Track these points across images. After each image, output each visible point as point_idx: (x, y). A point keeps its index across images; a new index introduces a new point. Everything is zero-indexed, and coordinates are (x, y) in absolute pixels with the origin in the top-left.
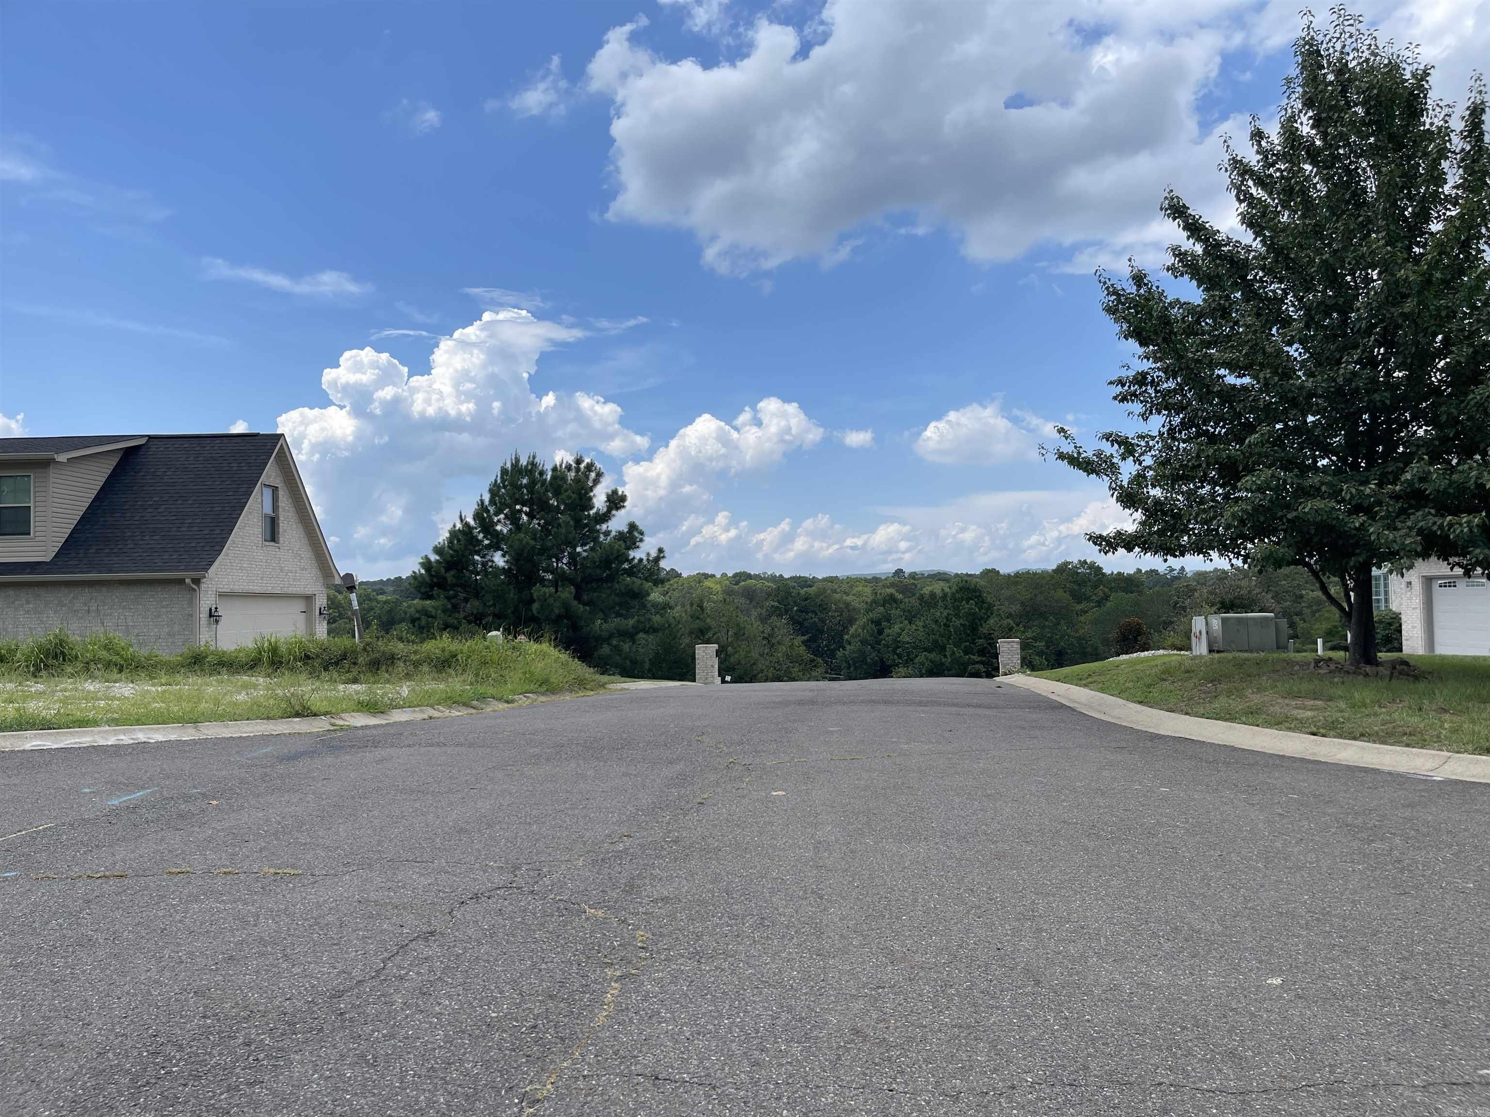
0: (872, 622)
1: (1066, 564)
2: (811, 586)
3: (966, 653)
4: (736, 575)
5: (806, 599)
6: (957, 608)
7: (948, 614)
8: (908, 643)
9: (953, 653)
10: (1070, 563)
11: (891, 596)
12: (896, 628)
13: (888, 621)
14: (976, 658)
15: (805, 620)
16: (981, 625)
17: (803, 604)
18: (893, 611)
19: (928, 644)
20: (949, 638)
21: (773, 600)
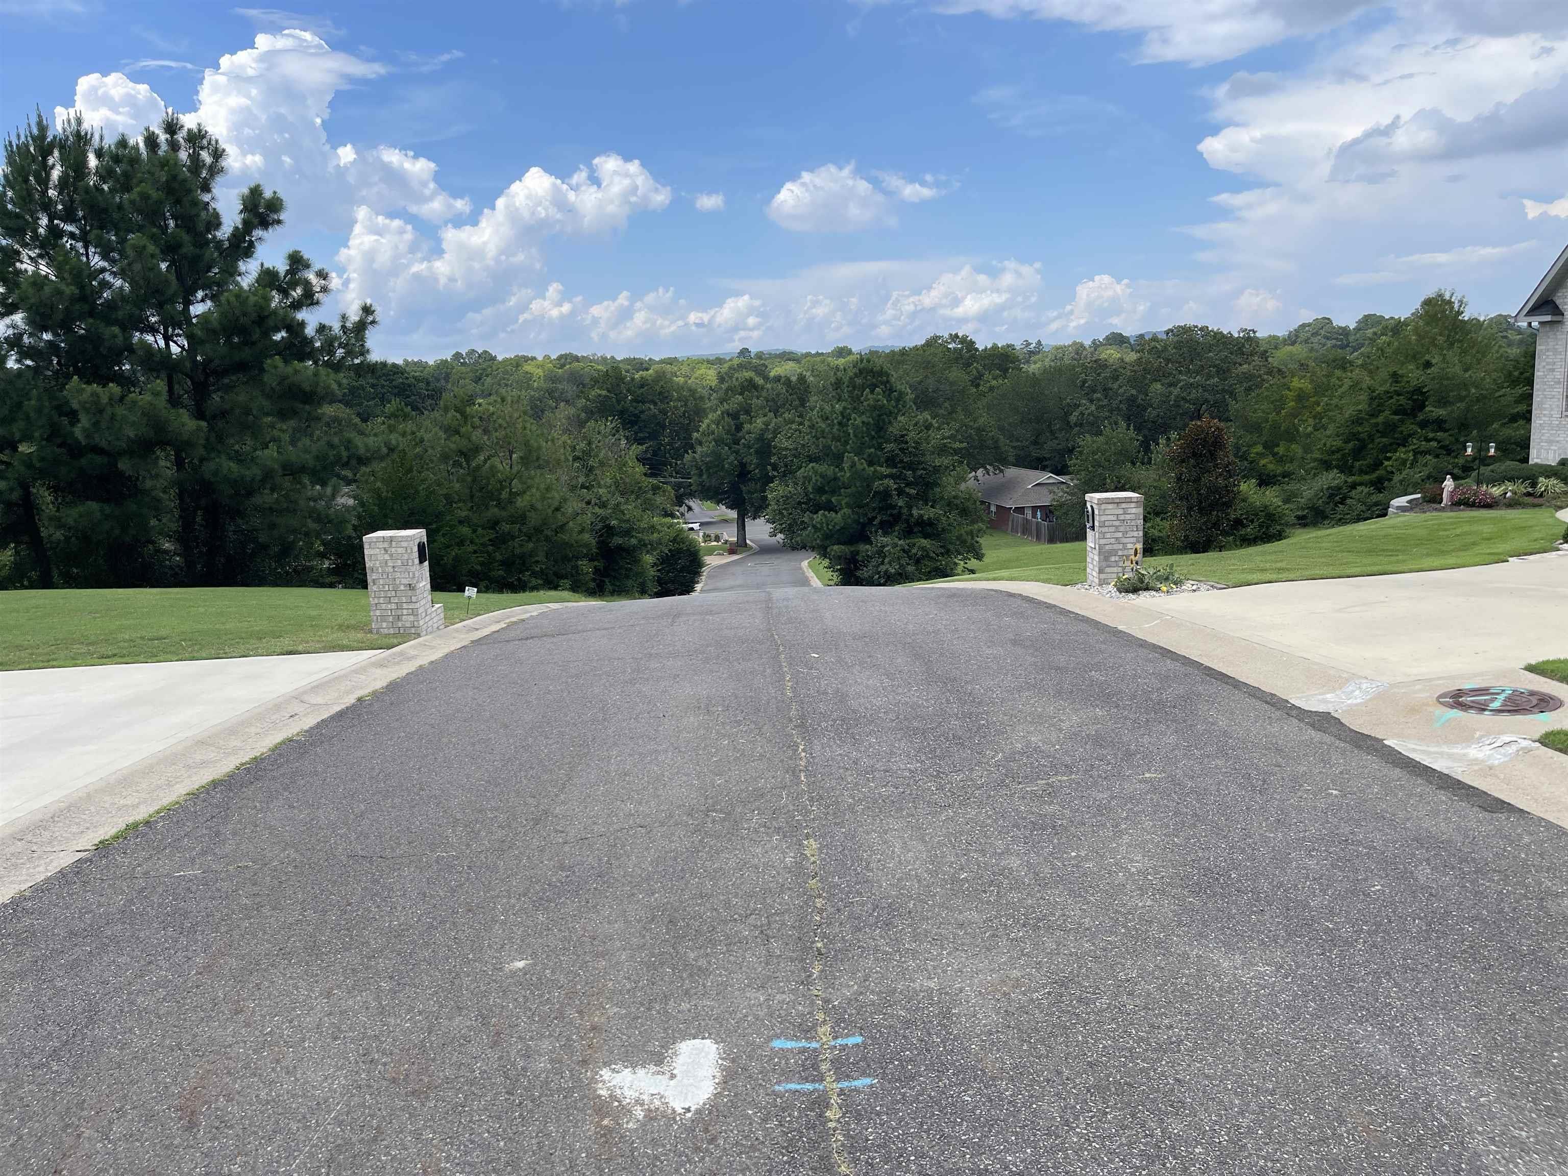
0: (728, 415)
1: (936, 338)
2: (647, 370)
3: (871, 464)
4: (560, 357)
5: (642, 386)
6: (857, 399)
7: (845, 408)
8: (786, 449)
9: (853, 465)
10: (939, 337)
11: (750, 381)
12: (759, 422)
13: (748, 412)
14: (884, 470)
15: (642, 412)
16: (890, 422)
17: (640, 392)
18: (755, 400)
19: (813, 450)
20: (846, 443)
21: (601, 388)
